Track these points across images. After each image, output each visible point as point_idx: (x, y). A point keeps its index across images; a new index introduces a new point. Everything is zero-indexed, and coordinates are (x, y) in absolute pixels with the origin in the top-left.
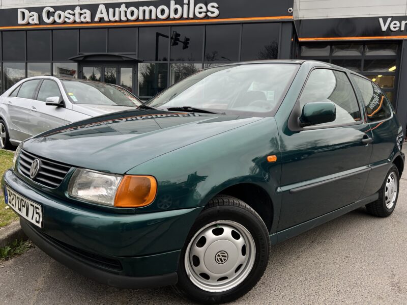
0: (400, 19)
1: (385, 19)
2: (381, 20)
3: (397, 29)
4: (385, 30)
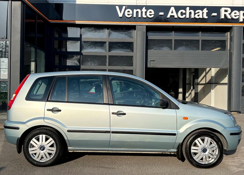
0: (132, 7)
1: (121, 7)
2: (117, 7)
3: (130, 16)
4: (121, 16)
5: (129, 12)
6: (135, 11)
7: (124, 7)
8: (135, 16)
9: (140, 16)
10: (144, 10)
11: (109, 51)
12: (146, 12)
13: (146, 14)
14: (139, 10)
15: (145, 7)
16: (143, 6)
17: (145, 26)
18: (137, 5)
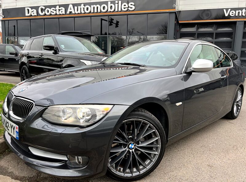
0: (235, 9)
1: (227, 10)
3: (234, 15)
4: (227, 16)
5: (233, 12)
6: (237, 12)
7: (229, 10)
8: (237, 15)
9: (240, 15)
10: (244, 11)
11: (215, 39)
12: (245, 12)
13: (245, 14)
14: (240, 11)
15: (244, 9)
16: (243, 8)
17: (244, 22)
18: (239, 7)
